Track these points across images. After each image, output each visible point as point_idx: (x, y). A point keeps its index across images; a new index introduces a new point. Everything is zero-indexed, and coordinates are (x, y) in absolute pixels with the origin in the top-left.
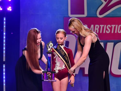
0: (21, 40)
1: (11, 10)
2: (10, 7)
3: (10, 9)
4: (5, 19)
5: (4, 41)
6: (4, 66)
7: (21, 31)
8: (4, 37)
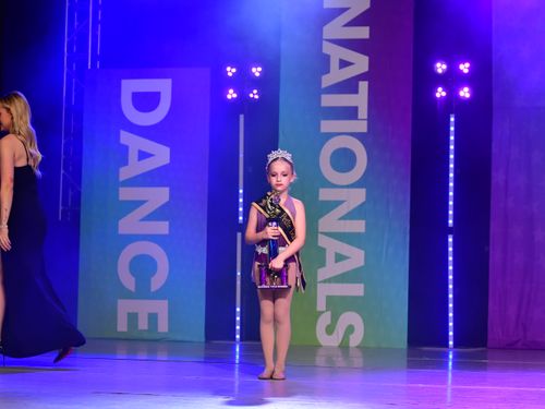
0: (493, 174)
1: (468, 95)
2: (466, 89)
3: (465, 93)
4: (452, 119)
5: (451, 175)
6: (450, 240)
7: (494, 150)
8: (452, 166)
